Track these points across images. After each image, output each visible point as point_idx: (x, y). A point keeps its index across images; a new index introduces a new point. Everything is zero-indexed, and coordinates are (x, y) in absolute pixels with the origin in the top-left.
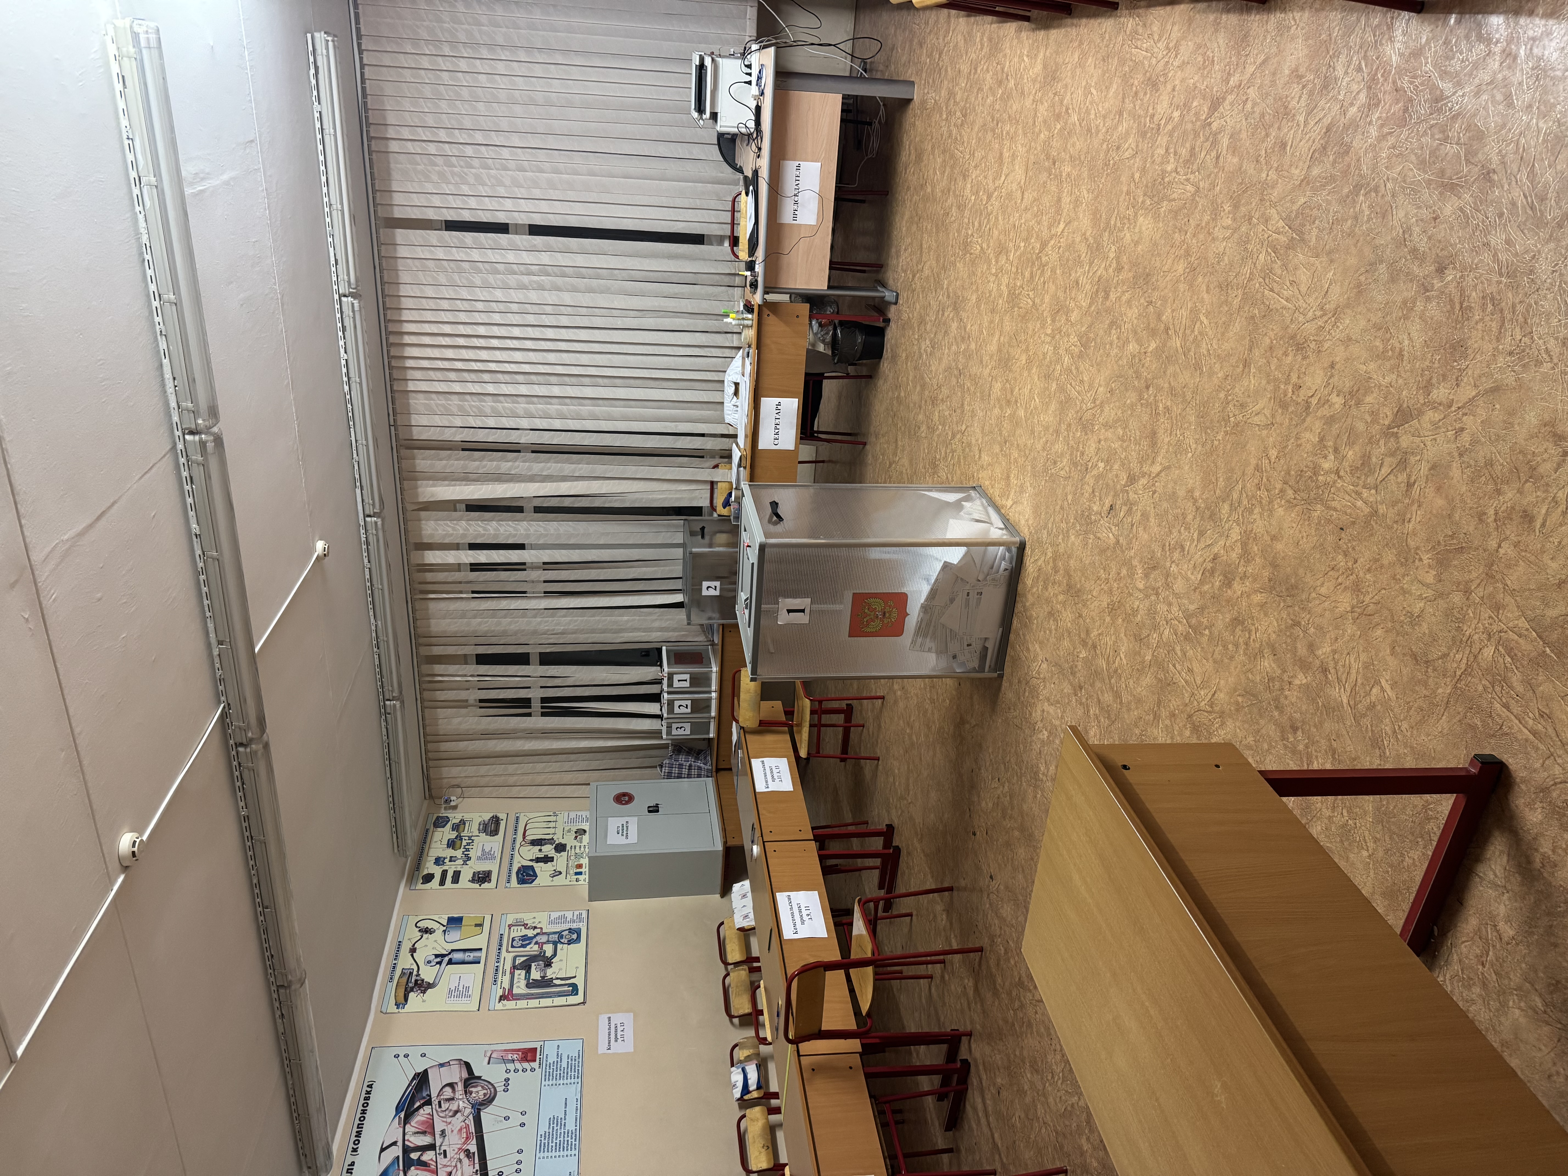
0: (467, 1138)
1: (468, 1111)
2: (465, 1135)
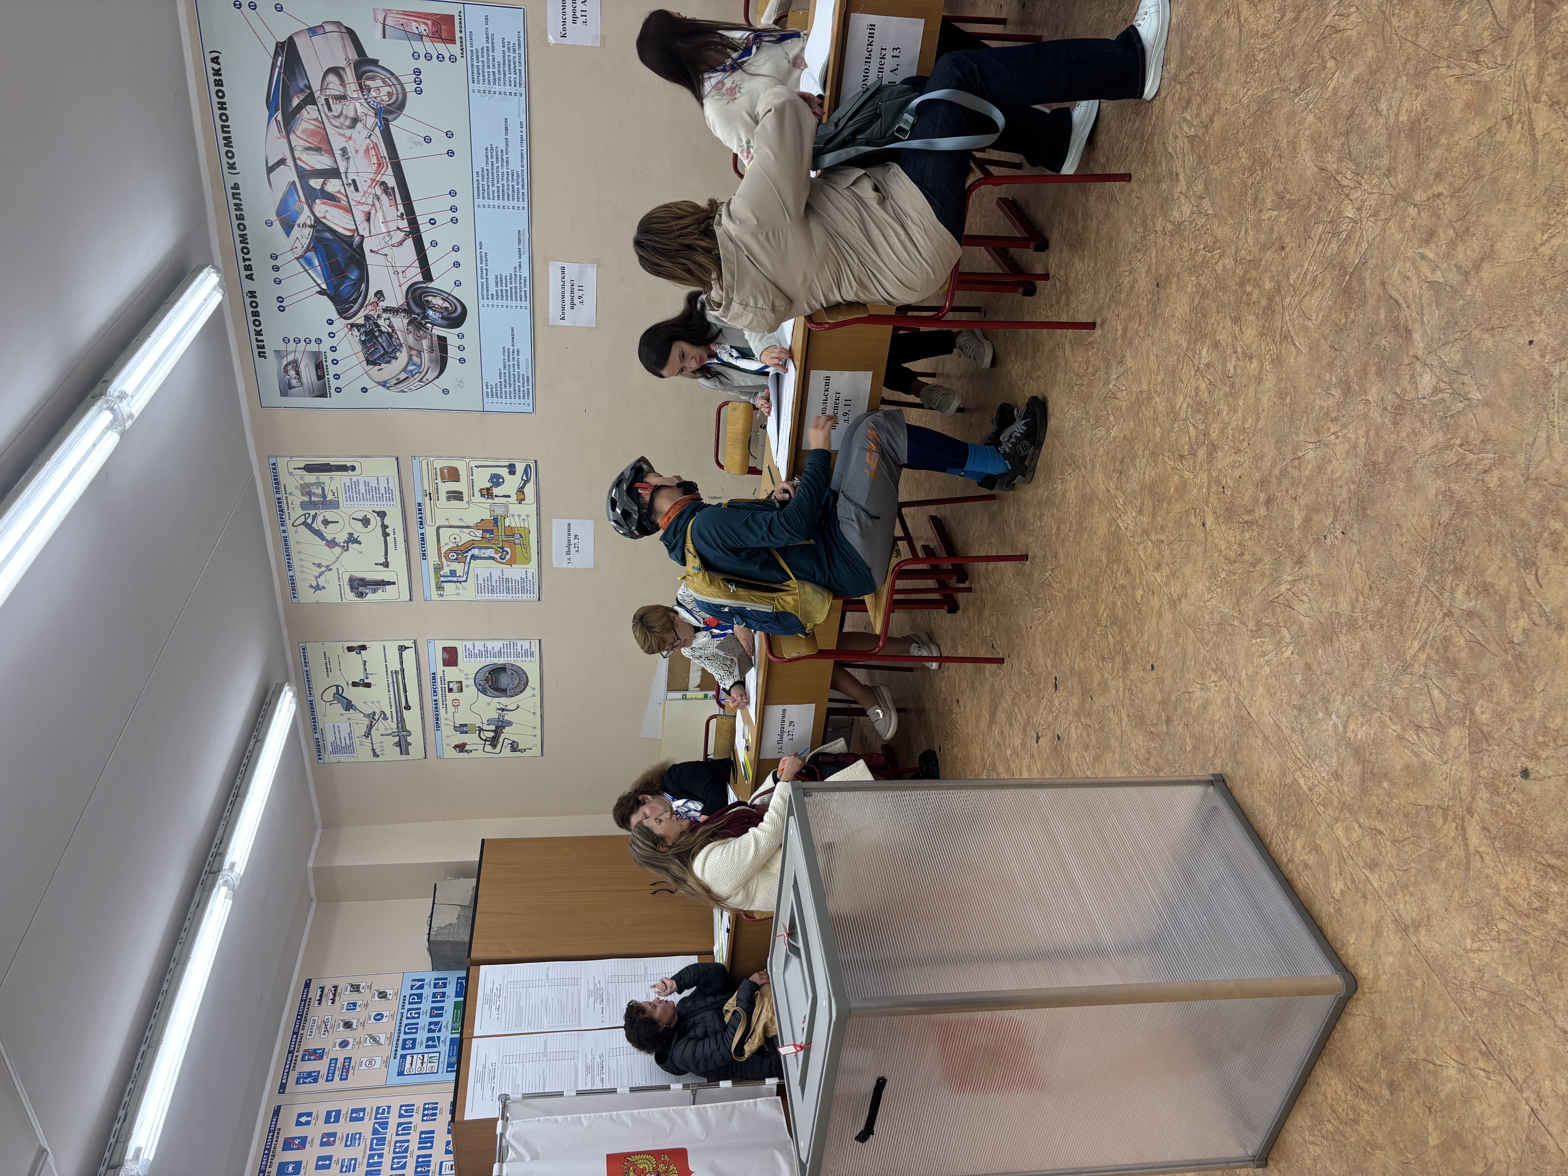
0: (379, 165)
1: (371, 120)
2: (376, 162)
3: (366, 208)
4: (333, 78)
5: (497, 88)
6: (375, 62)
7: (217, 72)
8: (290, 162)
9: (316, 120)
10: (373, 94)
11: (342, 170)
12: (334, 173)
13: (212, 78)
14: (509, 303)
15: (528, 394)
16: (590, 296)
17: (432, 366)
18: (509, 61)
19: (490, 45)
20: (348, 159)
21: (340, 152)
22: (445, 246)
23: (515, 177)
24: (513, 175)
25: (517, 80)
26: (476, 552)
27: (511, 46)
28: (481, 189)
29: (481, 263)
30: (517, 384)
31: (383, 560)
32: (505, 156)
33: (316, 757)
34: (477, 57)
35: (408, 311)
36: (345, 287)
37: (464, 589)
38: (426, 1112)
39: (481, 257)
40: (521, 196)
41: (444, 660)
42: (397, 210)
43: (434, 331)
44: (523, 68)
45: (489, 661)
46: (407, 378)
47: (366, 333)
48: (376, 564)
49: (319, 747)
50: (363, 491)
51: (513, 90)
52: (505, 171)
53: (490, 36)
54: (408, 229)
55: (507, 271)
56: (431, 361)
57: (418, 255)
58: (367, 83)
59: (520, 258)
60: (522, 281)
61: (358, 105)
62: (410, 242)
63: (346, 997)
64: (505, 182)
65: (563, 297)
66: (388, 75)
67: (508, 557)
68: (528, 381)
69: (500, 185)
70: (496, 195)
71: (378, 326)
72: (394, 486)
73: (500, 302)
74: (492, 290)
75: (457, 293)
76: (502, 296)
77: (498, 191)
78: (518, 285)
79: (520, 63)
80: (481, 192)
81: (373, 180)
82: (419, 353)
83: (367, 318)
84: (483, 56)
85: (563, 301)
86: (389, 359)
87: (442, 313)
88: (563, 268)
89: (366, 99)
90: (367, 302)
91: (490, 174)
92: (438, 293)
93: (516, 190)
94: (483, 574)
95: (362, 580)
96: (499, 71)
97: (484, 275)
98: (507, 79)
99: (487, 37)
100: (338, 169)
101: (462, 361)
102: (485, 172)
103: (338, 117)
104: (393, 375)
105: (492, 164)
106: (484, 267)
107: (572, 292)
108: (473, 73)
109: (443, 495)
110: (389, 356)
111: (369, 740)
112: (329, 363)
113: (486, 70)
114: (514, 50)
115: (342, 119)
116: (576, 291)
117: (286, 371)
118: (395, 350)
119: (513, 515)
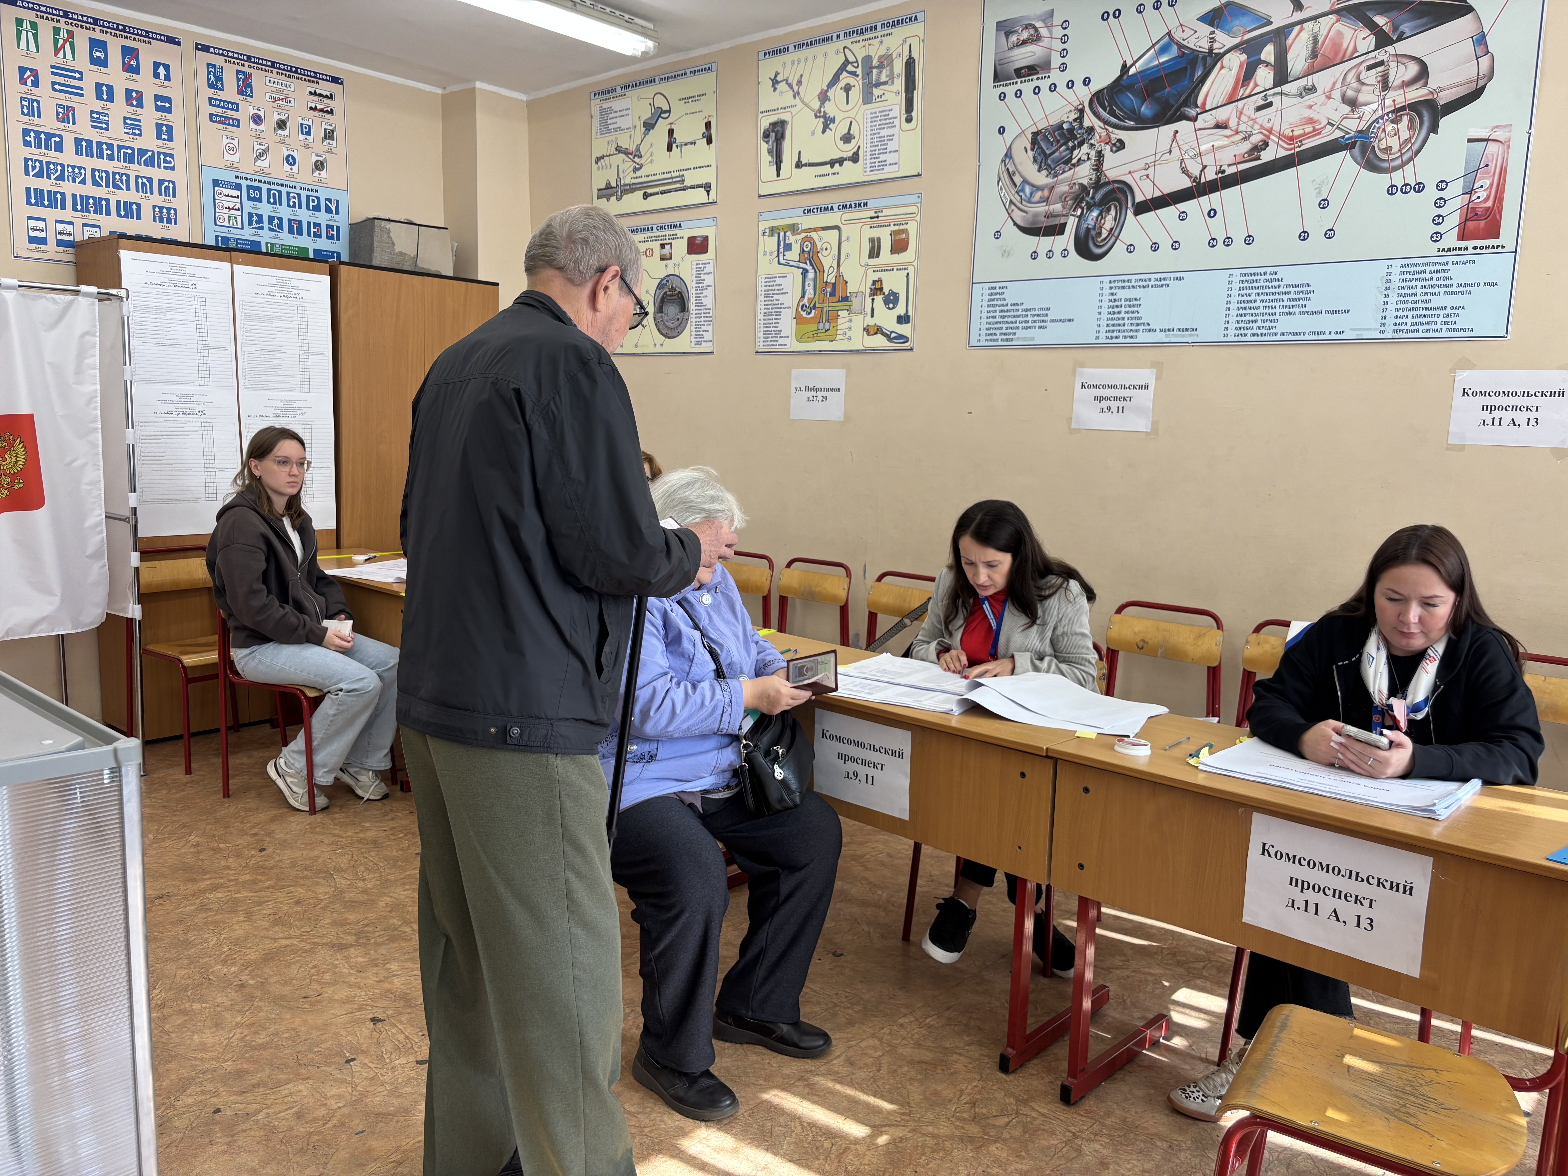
0: (1291, 139)
1: (1353, 125)
2: (1296, 133)
3: (1233, 123)
4: (1413, 69)
5: (1393, 298)
6: (1434, 128)
9: (1355, 50)
10: (1390, 127)
11: (1286, 88)
12: (1282, 78)
14: (1105, 316)
15: (991, 340)
16: (1111, 422)
17: (1030, 216)
18: (1431, 316)
19: (1454, 289)
20: (1301, 95)
21: (1310, 84)
22: (1179, 230)
23: (1267, 324)
24: (1271, 321)
25: (1403, 327)
26: (811, 275)
27: (1453, 319)
28: (1254, 278)
29: (1156, 280)
30: (1004, 326)
31: (804, 160)
32: (1297, 310)
33: (596, 89)
34: (1438, 271)
35: (1098, 184)
36: (1131, 99)
37: (771, 261)
38: (165, 210)
39: (1164, 279)
40: (1242, 332)
41: (695, 237)
42: (1229, 165)
43: (1072, 219)
44: (1420, 334)
45: (692, 291)
46: (1015, 186)
47: (1071, 130)
48: (800, 153)
49: (607, 92)
50: (883, 133)
51: (1390, 321)
52: (1277, 311)
53: (1468, 289)
54: (1203, 180)
55: (1145, 313)
56: (1036, 215)
57: (1169, 195)
58: (1405, 119)
59: (1162, 330)
60: (1132, 334)
61: (1374, 106)
62: (1186, 183)
63: (319, 125)
64: (1261, 310)
65: (1110, 387)
66: (1415, 148)
67: (804, 314)
68: (1007, 340)
69: (1258, 304)
70: (1245, 298)
71: (1081, 144)
72: (889, 172)
73: (1105, 304)
74: (1122, 294)
75: (1119, 248)
76: (1114, 307)
77: (1249, 302)
78: (1126, 327)
79: (1427, 331)
80: (1250, 278)
81: (1270, 131)
82: (1046, 200)
83: (1091, 130)
84: (1438, 279)
85: (1104, 387)
86: (1039, 159)
87: (1094, 228)
88: (1147, 387)
89: (1382, 117)
90: (1110, 129)
91: (1273, 290)
92: (1120, 223)
93: (1251, 325)
94: (786, 284)
95: (783, 137)
96: (1416, 302)
97: (1141, 283)
98: (1405, 313)
99: (1466, 285)
100: (1287, 82)
101: (1034, 255)
102: (1276, 284)
103: (1359, 80)
104: (1019, 167)
105: (1286, 293)
106: (1150, 284)
107: (1116, 399)
108: (1415, 265)
109: (875, 233)
110: (1043, 160)
111: (613, 151)
112: (1036, 83)
113: (1419, 284)
114: (1446, 323)
115: (1355, 85)
116: (1118, 403)
117: (1027, 27)
118: (1049, 168)
119: (851, 320)
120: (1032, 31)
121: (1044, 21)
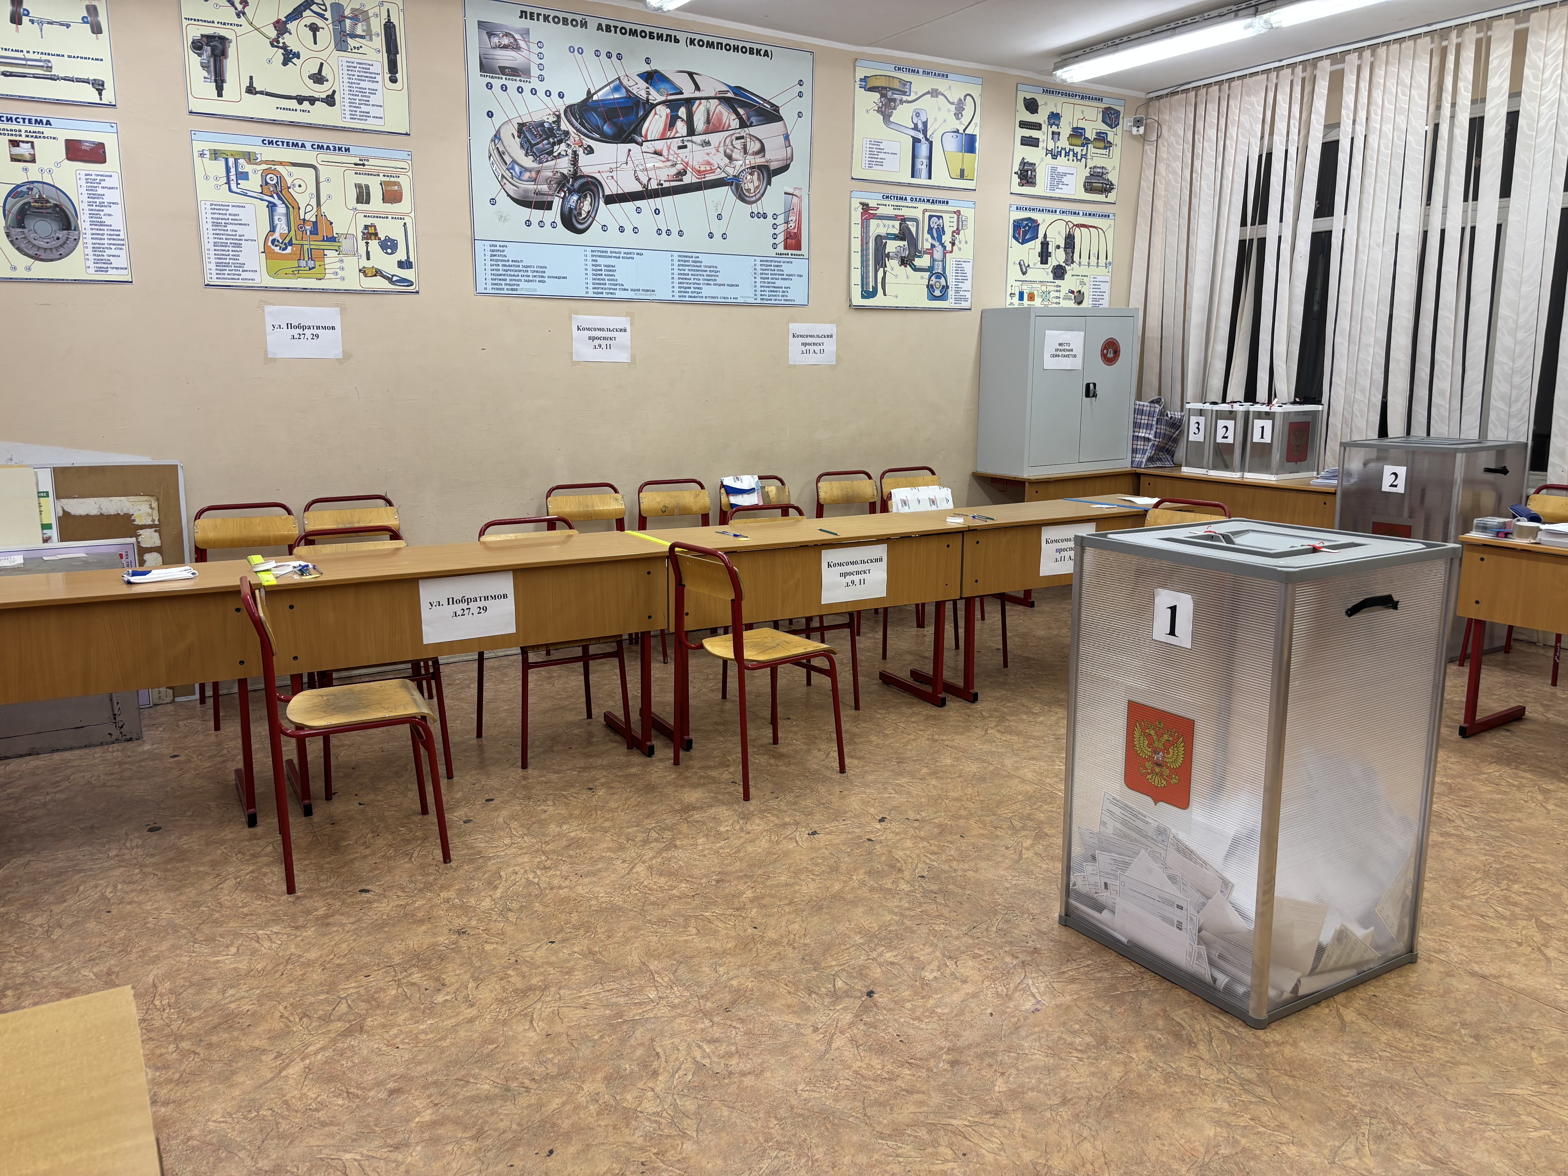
0: (699, 172)
1: (731, 172)
2: (701, 169)
3: (665, 153)
4: (757, 146)
5: (758, 280)
6: (769, 183)
7: (758, 52)
8: (697, 94)
9: (729, 125)
10: (749, 177)
11: (694, 138)
12: (691, 132)
13: (755, 46)
14: (590, 277)
15: (497, 289)
16: (602, 355)
17: (521, 191)
18: (777, 291)
19: (785, 277)
20: (702, 146)
21: (707, 140)
22: (638, 220)
23: (697, 290)
24: (699, 288)
25: (765, 297)
26: (281, 209)
27: (787, 294)
28: (687, 259)
29: (625, 253)
30: (508, 278)
31: (258, 87)
32: (712, 283)
34: (777, 266)
35: (575, 176)
36: (595, 118)
37: (218, 187)
39: (630, 253)
40: (682, 294)
41: (78, 142)
42: (665, 181)
43: (557, 199)
44: (772, 301)
45: (82, 207)
46: (506, 163)
47: (551, 129)
48: (251, 78)
50: (363, 84)
51: (759, 293)
52: (701, 282)
54: (649, 188)
55: (619, 276)
56: (526, 191)
57: (628, 193)
58: (756, 174)
59: (632, 290)
60: (612, 291)
61: (741, 162)
62: (639, 188)
64: (692, 281)
65: (600, 330)
66: (761, 192)
67: (277, 249)
68: (512, 290)
69: (690, 276)
70: (682, 272)
71: (560, 142)
73: (590, 268)
74: (601, 261)
75: (596, 227)
76: (596, 270)
77: (685, 274)
78: (607, 286)
79: (775, 299)
80: (684, 259)
81: (687, 164)
82: (534, 180)
83: (567, 133)
84: (778, 270)
85: (595, 329)
86: (526, 146)
87: (575, 209)
88: (625, 330)
89: (745, 170)
90: (582, 136)
91: (698, 268)
92: (595, 209)
93: (687, 290)
94: (245, 215)
95: (224, 54)
96: (770, 282)
97: (614, 255)
98: (766, 288)
99: (789, 275)
100: (694, 135)
101: (528, 223)
102: (699, 264)
104: (507, 148)
105: (705, 271)
106: (621, 256)
107: (605, 338)
108: (767, 261)
109: (363, 180)
110: (529, 148)
112: (518, 84)
113: (769, 272)
114: (784, 296)
115: (730, 147)
116: (606, 342)
117: (507, 35)
118: (534, 154)
119: (342, 261)
120: (512, 40)
121: (521, 35)
